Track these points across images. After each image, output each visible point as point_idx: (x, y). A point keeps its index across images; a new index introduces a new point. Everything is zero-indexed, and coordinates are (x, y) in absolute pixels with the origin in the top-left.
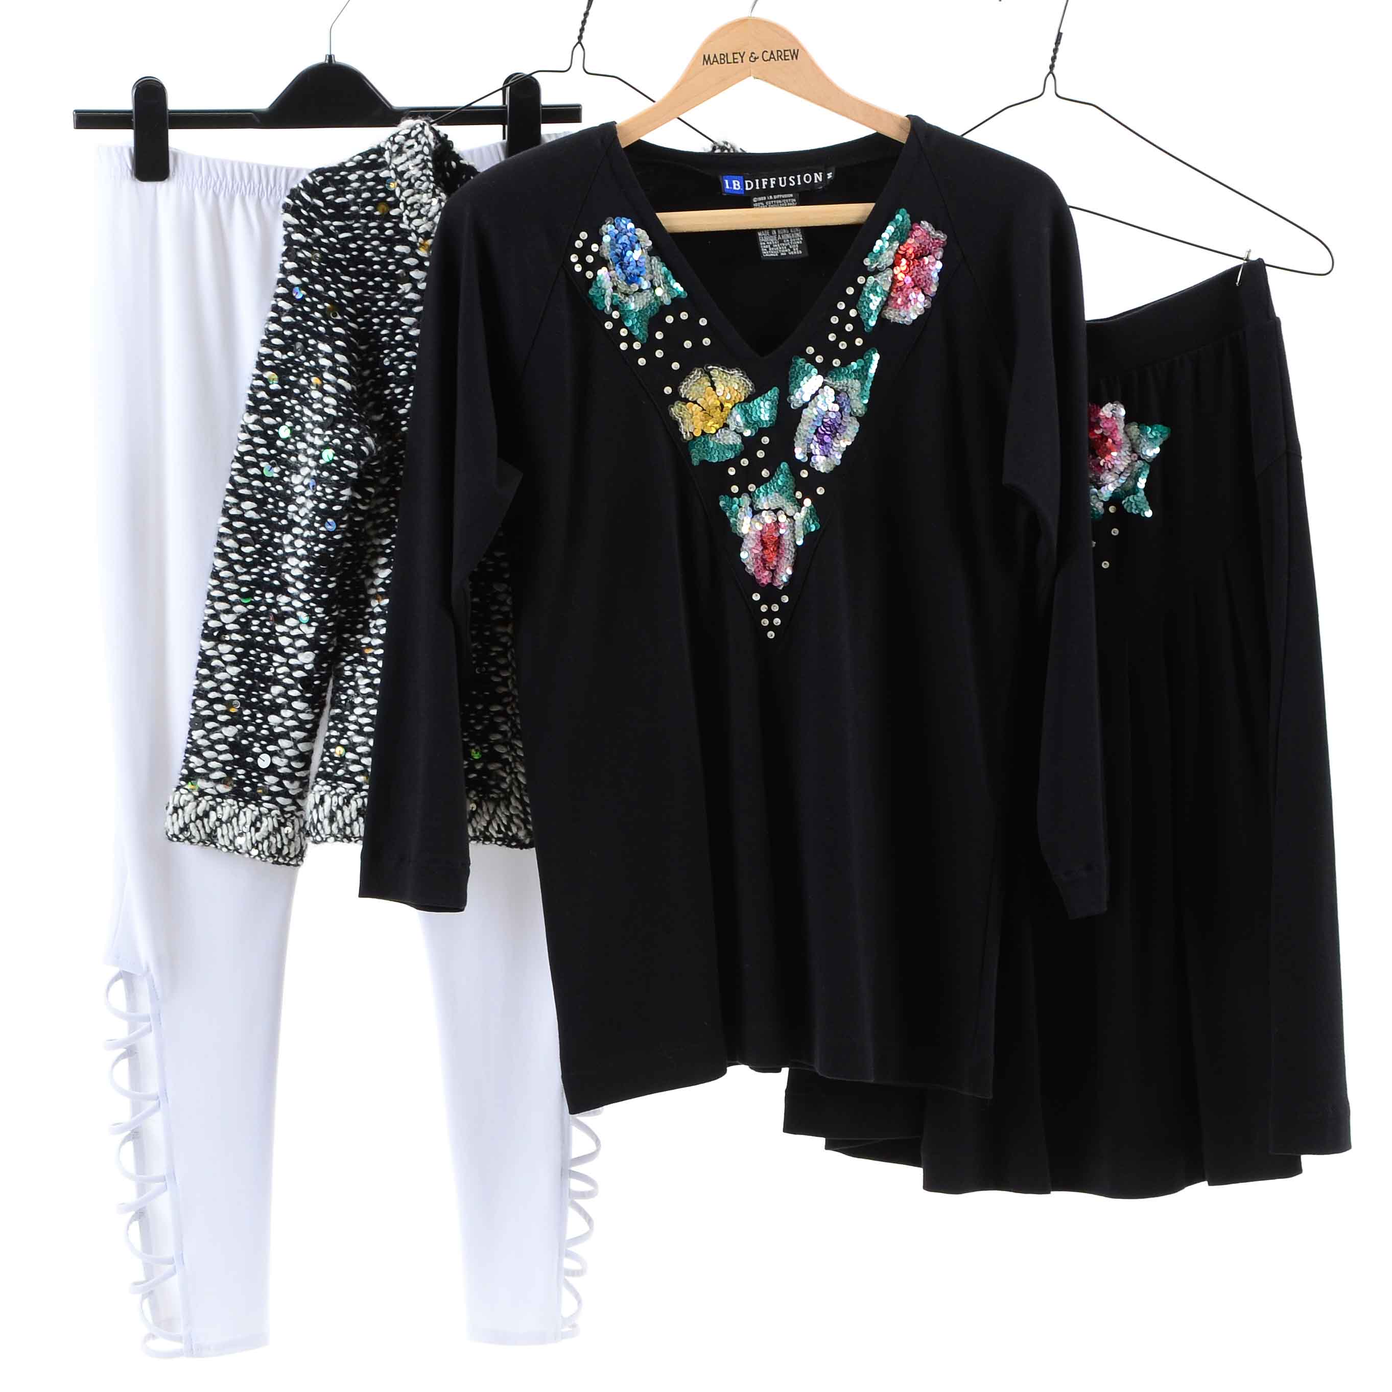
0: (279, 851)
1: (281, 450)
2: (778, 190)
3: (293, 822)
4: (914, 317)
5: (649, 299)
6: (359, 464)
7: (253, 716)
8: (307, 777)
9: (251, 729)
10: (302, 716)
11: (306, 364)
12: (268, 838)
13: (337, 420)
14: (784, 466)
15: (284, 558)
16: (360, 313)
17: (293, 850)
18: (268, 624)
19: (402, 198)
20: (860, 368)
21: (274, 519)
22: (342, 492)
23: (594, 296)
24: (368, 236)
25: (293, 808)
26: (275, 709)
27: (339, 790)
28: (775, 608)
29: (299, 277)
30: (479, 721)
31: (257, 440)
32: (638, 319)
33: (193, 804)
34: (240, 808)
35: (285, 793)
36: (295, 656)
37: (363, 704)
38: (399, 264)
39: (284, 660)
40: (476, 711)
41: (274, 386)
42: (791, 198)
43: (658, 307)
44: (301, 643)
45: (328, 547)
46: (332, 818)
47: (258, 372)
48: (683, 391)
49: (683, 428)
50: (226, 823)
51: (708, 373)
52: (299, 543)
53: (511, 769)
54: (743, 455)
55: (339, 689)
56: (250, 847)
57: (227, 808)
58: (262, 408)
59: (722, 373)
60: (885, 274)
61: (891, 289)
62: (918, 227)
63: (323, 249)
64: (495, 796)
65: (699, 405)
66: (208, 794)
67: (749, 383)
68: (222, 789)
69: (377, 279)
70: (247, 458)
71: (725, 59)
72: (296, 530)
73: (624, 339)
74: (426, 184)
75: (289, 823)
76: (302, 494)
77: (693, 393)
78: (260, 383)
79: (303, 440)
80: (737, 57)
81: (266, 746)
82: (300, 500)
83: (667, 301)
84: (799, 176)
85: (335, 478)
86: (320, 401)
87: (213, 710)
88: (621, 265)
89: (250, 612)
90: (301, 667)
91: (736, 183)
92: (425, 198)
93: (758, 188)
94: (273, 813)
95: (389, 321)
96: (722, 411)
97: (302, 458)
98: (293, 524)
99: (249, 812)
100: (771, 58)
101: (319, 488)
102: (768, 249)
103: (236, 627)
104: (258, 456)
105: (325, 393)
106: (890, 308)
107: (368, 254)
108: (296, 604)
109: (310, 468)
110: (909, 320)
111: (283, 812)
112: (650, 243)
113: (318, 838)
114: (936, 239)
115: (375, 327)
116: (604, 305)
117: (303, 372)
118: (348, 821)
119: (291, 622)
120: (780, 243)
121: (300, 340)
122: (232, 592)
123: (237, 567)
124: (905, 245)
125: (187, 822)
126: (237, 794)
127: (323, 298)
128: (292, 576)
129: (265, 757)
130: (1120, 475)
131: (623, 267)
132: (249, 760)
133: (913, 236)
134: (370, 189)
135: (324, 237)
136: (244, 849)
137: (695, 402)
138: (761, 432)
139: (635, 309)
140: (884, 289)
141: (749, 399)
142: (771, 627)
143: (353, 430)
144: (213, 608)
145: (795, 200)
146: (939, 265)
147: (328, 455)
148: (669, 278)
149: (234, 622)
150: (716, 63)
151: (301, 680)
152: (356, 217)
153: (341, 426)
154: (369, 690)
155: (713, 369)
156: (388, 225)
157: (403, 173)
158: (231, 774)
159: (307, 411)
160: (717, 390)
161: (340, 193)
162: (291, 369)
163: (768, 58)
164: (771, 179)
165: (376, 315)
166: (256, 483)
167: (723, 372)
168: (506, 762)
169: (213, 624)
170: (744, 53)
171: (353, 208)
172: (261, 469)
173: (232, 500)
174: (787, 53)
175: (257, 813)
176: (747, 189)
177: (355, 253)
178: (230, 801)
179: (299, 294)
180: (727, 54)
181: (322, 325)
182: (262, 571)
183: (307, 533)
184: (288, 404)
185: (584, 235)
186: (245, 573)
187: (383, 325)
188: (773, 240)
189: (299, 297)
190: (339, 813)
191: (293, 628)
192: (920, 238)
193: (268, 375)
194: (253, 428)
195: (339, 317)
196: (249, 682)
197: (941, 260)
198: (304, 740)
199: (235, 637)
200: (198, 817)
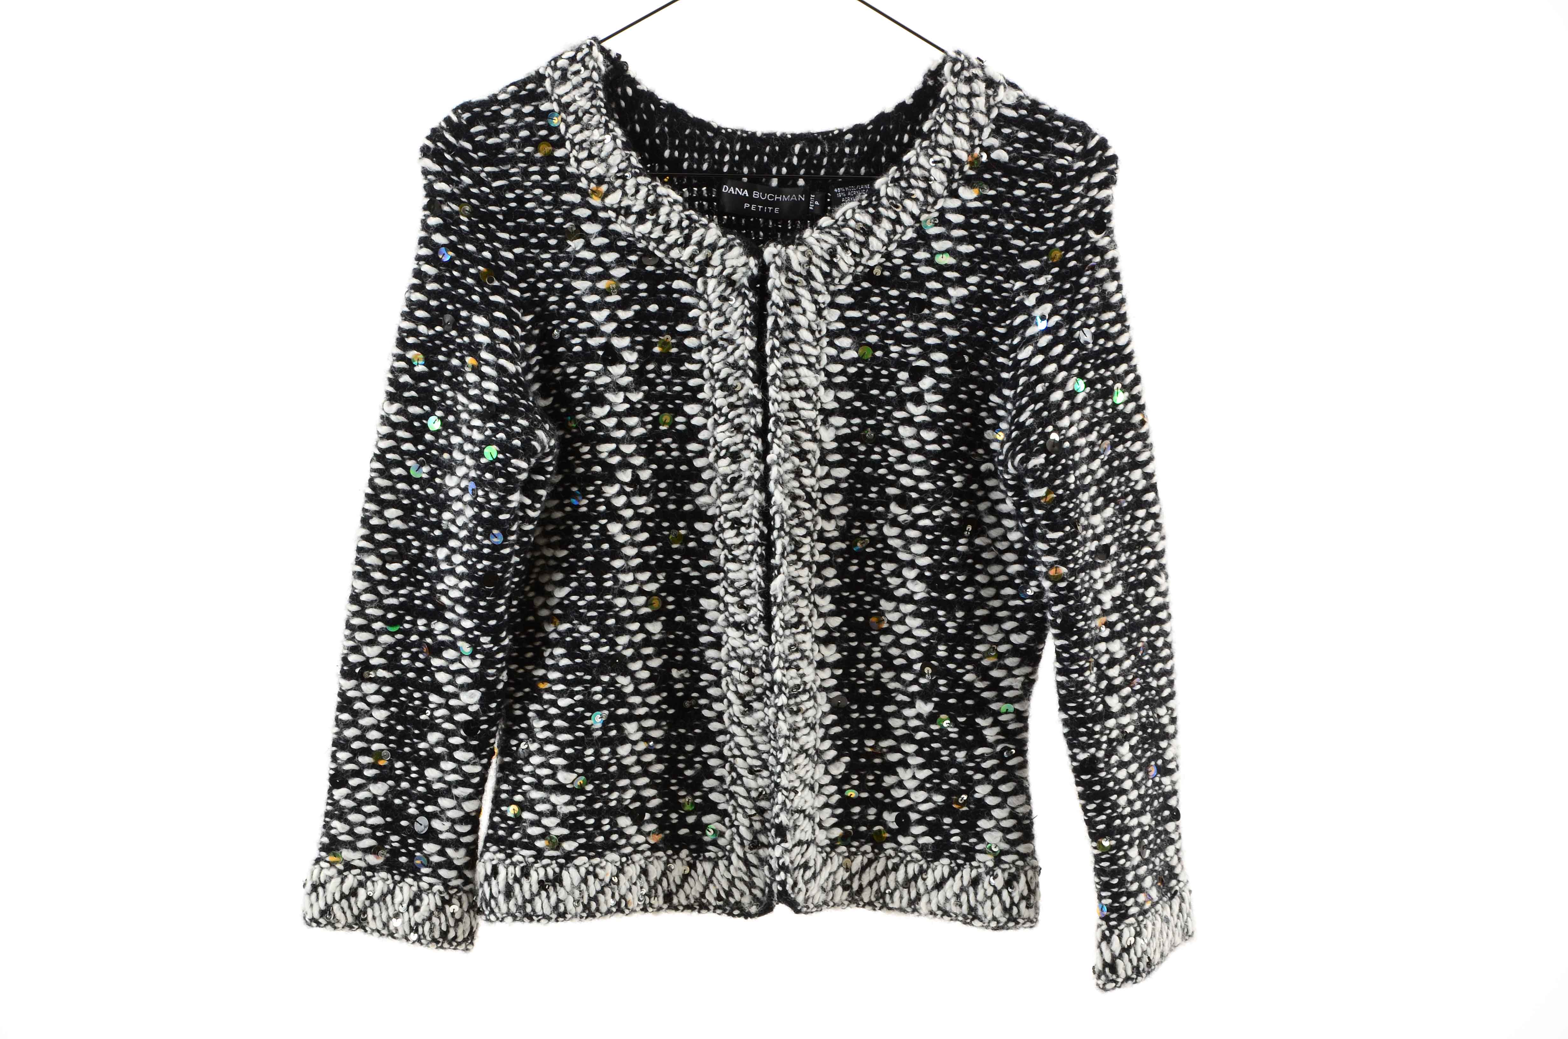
0: (444, 934)
1: (430, 446)
3: (460, 899)
6: (529, 462)
7: (407, 770)
8: (475, 842)
9: (405, 785)
10: (467, 769)
11: (459, 340)
12: (429, 919)
13: (500, 409)
15: (439, 576)
16: (523, 277)
17: (462, 932)
18: (421, 656)
19: (569, 135)
21: (425, 529)
22: (510, 498)
24: (528, 184)
25: (459, 882)
26: (433, 760)
27: (516, 858)
29: (445, 235)
30: (690, 765)
31: (401, 434)
33: (337, 881)
34: (395, 883)
35: (449, 864)
36: (456, 696)
37: (540, 752)
38: (568, 216)
39: (441, 700)
40: (685, 753)
41: (420, 368)
44: (462, 680)
45: (495, 563)
46: (509, 893)
47: (399, 351)
50: (378, 902)
52: (457, 558)
53: (731, 821)
55: (510, 734)
56: (407, 930)
57: (380, 883)
58: (406, 394)
63: (473, 201)
64: (712, 855)
66: (355, 867)
68: (372, 860)
69: (542, 235)
70: (390, 456)
72: (453, 543)
74: (597, 118)
75: (455, 901)
76: (459, 499)
78: (402, 364)
79: (458, 433)
81: (423, 806)
82: (457, 506)
85: (501, 480)
86: (477, 385)
87: (357, 763)
89: (399, 642)
90: (464, 709)
92: (596, 135)
94: (435, 889)
95: (558, 286)
97: (457, 455)
98: (449, 535)
99: (406, 888)
101: (480, 493)
103: (382, 661)
104: (402, 453)
105: (483, 376)
107: (529, 205)
108: (457, 632)
109: (468, 467)
111: (447, 887)
113: (492, 917)
115: (542, 293)
117: (454, 351)
118: (528, 896)
119: (450, 654)
121: (450, 311)
122: (377, 619)
123: (381, 589)
125: (330, 901)
126: (391, 865)
127: (476, 261)
128: (450, 598)
129: (423, 820)
132: (404, 823)
134: (528, 126)
135: (473, 186)
136: (401, 932)
143: (520, 421)
144: (353, 639)
147: (491, 452)
149: (381, 655)
151: (465, 725)
152: (512, 160)
153: (506, 417)
154: (547, 734)
156: (552, 169)
157: (569, 104)
158: (382, 841)
159: (461, 398)
161: (493, 132)
162: (440, 347)
165: (542, 278)
166: (401, 486)
168: (724, 814)
169: (354, 658)
171: (509, 150)
172: (407, 469)
173: (372, 507)
175: (415, 889)
177: (513, 205)
178: (383, 874)
179: (447, 256)
181: (475, 293)
182: (411, 592)
183: (466, 547)
184: (437, 389)
186: (391, 596)
187: (550, 290)
189: (446, 259)
190: (517, 887)
191: (452, 662)
193: (411, 354)
194: (395, 419)
195: (496, 283)
196: (400, 728)
198: (469, 798)
199: (381, 673)
200: (343, 896)
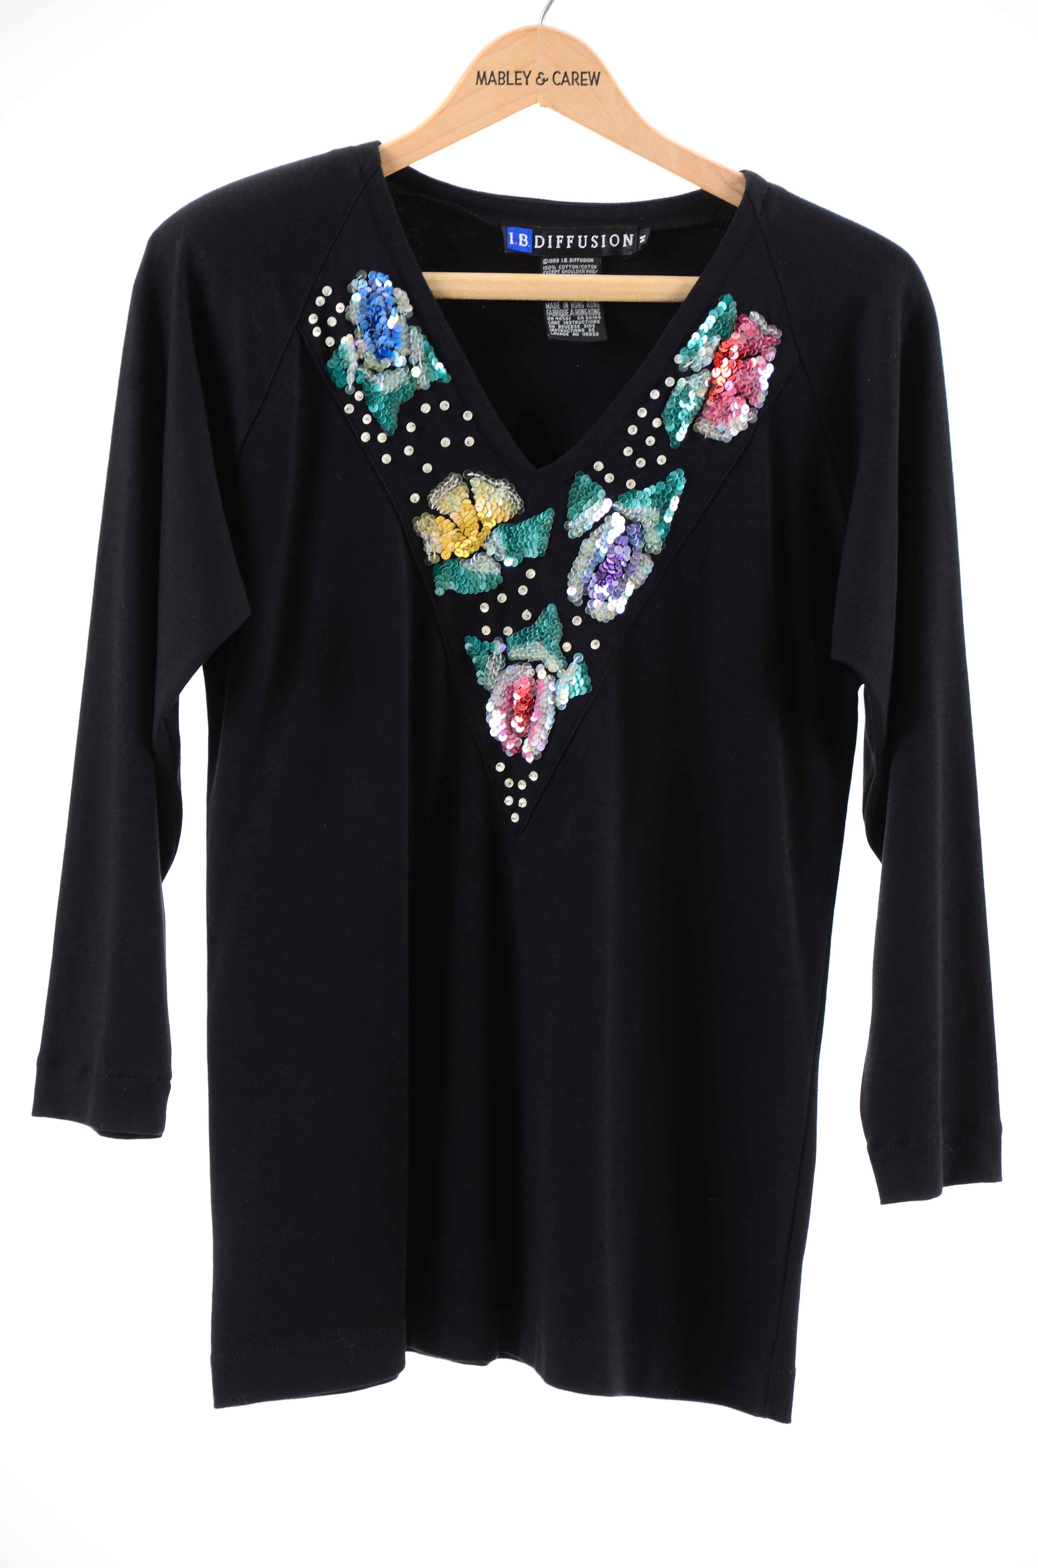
2: (575, 251)
4: (735, 433)
5: (403, 380)
14: (551, 609)
20: (658, 493)
23: (333, 369)
28: (522, 786)
32: (386, 403)
42: (591, 263)
43: (413, 392)
48: (433, 500)
49: (429, 548)
51: (467, 481)
54: (500, 589)
59: (484, 483)
60: (700, 377)
61: (707, 396)
62: (747, 319)
65: (452, 521)
67: (517, 500)
71: (506, 78)
73: (366, 428)
77: (445, 505)
80: (520, 77)
83: (425, 384)
84: (604, 236)
88: (371, 333)
91: (524, 238)
93: (550, 246)
96: (480, 530)
100: (563, 81)
102: (557, 327)
106: (704, 420)
110: (727, 437)
112: (410, 309)
114: (769, 336)
116: (346, 382)
120: (572, 320)
124: (728, 341)
131: (373, 336)
133: (739, 330)
137: (447, 517)
138: (526, 563)
139: (383, 392)
140: (698, 394)
141: (516, 520)
142: (515, 808)
145: (595, 267)
146: (770, 368)
148: (429, 356)
150: (494, 83)
155: (473, 476)
160: (476, 505)
163: (561, 81)
164: (569, 237)
167: (486, 482)
170: (530, 72)
174: (585, 76)
176: (536, 246)
180: (508, 72)
185: (327, 290)
188: (563, 314)
192: (748, 334)
197: (773, 362)
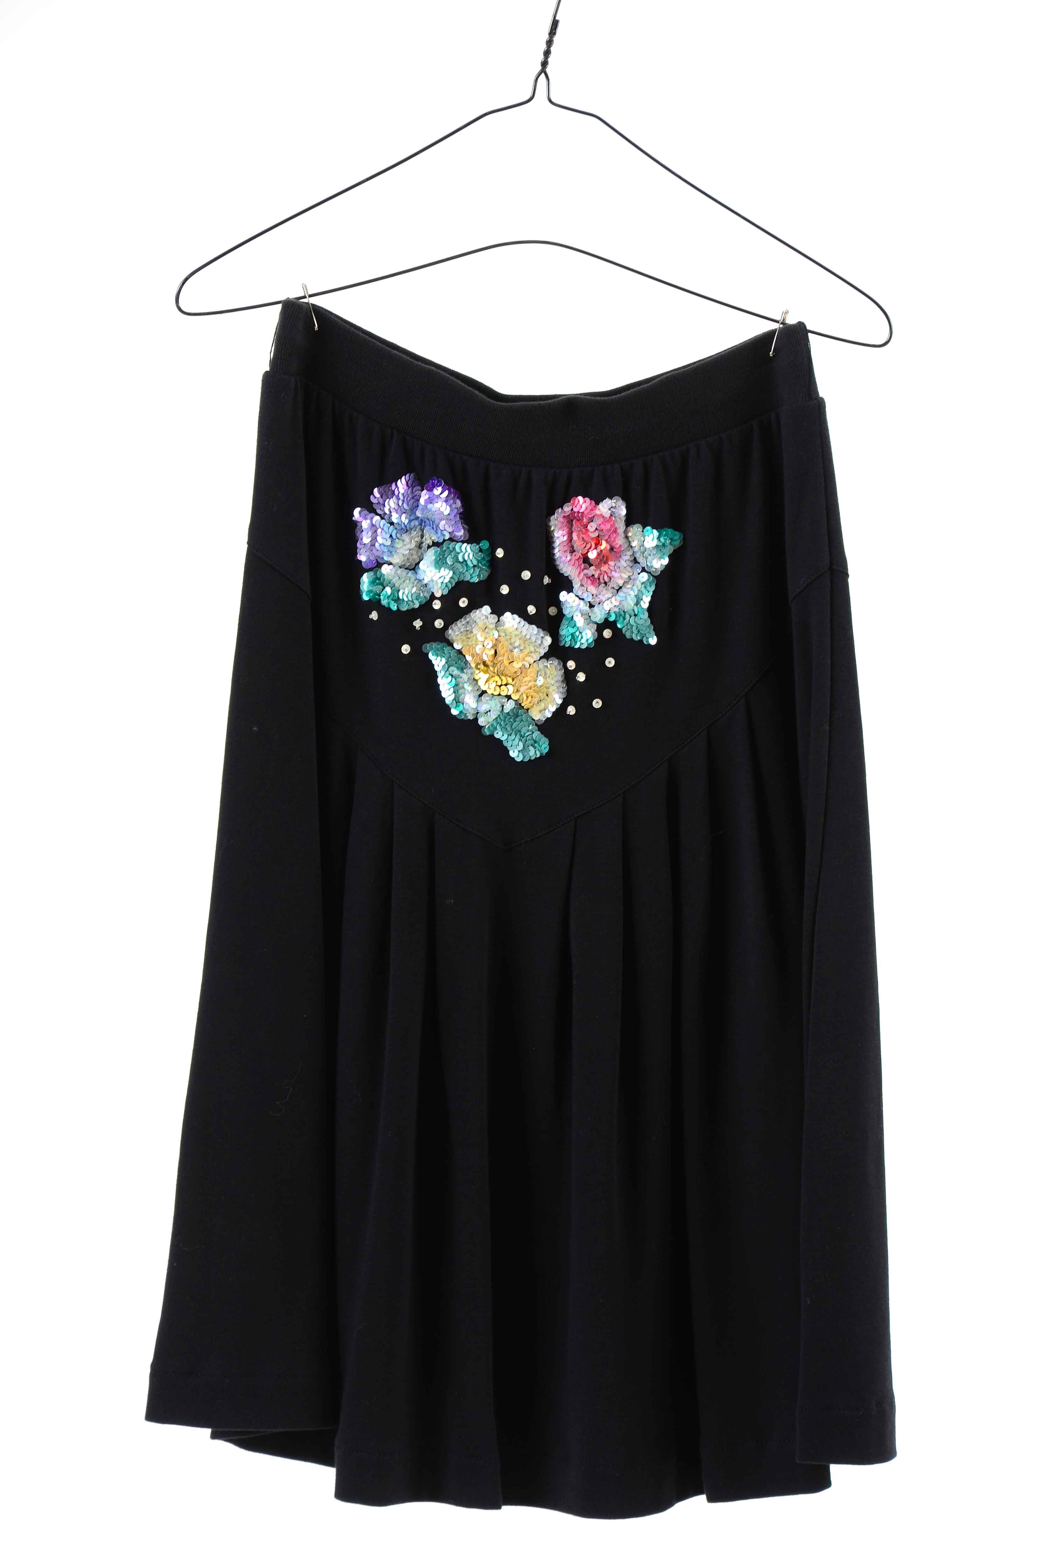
130: (618, 591)
